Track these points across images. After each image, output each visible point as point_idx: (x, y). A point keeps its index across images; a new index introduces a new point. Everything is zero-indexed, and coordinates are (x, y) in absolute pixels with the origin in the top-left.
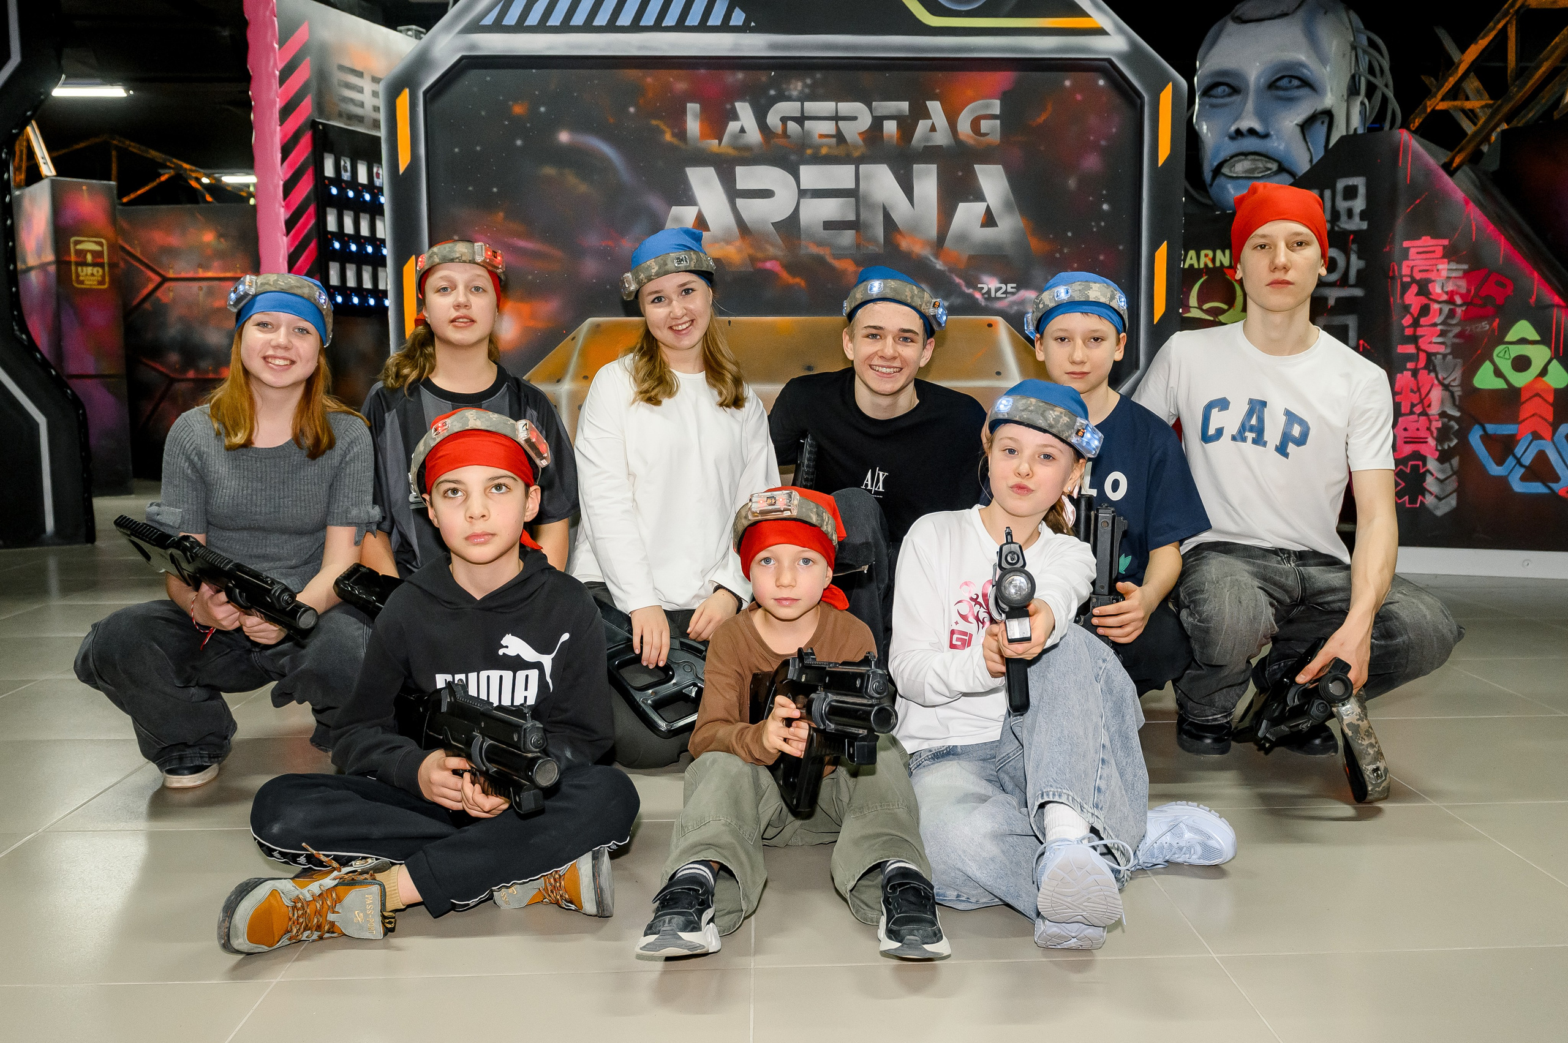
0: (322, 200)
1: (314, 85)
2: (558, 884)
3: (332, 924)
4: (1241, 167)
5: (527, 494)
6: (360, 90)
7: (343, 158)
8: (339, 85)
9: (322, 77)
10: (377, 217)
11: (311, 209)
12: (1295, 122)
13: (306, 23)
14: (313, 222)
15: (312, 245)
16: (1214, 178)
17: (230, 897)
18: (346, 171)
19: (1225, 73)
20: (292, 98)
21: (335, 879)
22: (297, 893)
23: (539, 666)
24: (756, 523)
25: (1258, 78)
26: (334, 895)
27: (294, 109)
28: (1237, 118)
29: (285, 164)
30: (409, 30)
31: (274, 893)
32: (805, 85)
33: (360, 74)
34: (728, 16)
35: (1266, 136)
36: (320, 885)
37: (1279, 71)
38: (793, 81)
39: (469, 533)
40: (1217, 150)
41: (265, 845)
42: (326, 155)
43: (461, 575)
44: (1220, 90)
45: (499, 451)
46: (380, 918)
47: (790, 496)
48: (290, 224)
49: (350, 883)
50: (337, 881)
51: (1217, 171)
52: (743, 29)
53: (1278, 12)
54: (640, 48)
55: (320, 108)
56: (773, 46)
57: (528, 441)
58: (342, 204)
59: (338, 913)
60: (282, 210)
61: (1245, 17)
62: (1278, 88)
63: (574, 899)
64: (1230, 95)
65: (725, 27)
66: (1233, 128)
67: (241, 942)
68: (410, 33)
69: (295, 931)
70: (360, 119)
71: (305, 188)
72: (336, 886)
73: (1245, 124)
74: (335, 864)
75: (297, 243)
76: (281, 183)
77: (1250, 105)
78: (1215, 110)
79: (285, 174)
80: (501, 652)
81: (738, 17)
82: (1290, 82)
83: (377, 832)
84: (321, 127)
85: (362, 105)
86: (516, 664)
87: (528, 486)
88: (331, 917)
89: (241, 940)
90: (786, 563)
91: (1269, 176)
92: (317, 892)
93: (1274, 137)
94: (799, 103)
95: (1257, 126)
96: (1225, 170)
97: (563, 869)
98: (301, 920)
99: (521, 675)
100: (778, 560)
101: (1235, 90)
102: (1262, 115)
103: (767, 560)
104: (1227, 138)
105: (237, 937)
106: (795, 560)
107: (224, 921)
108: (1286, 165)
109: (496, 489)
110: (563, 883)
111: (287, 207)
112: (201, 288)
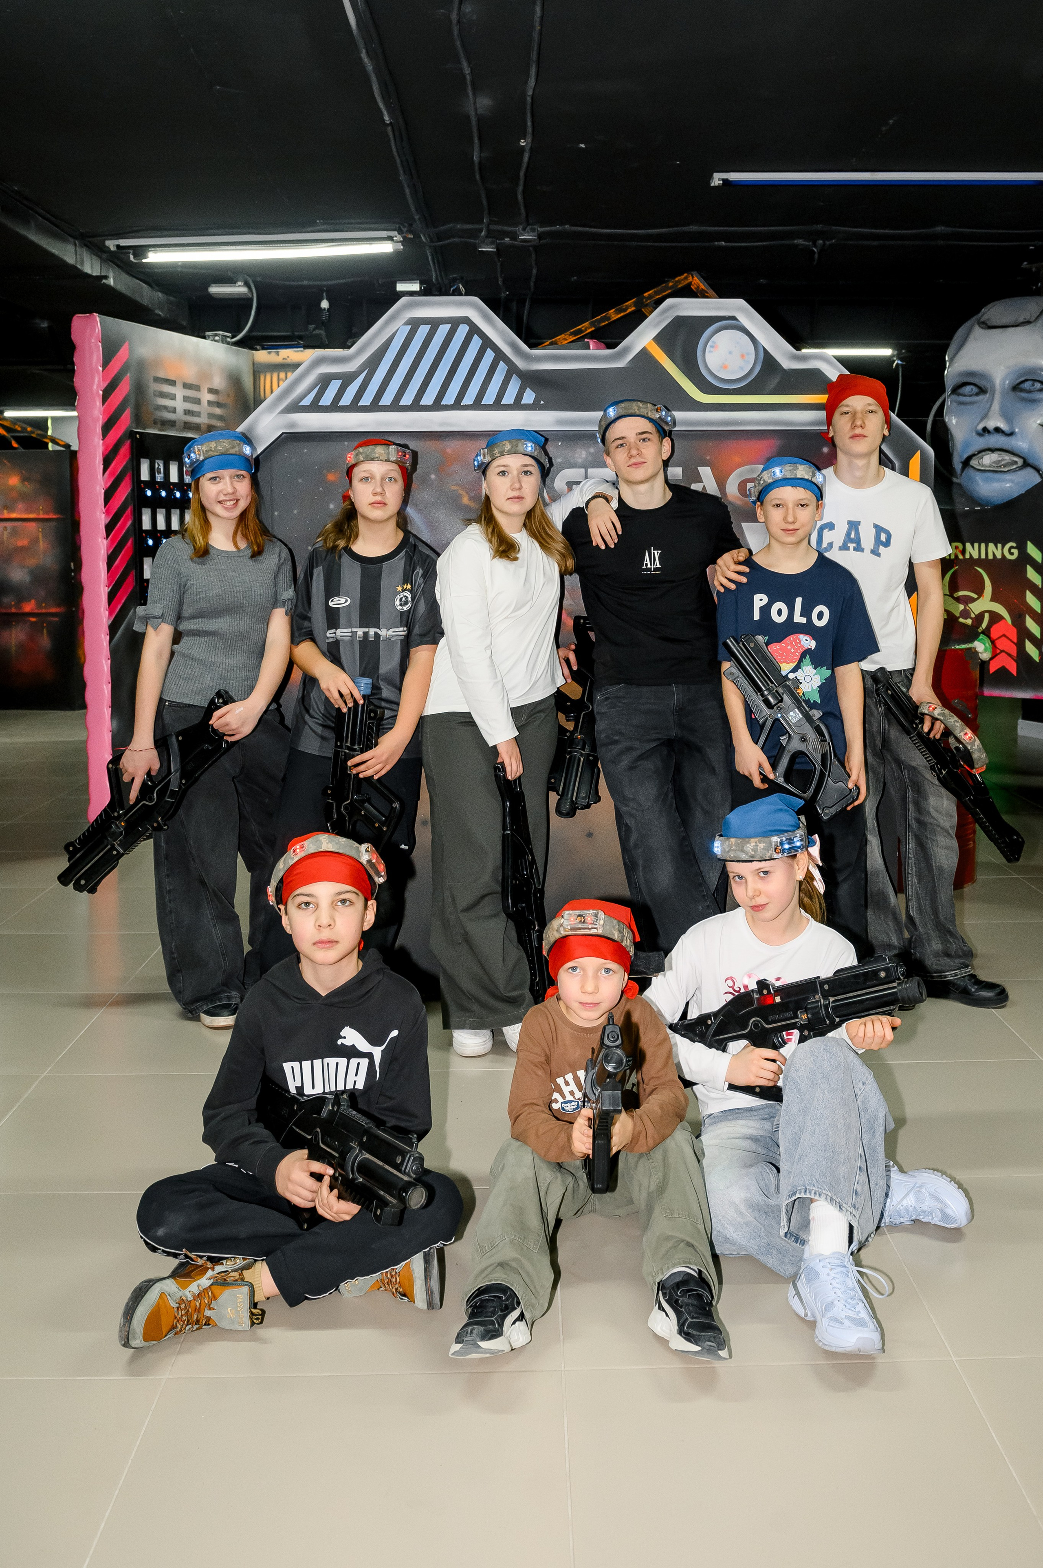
0: (139, 501)
1: (132, 400)
2: (394, 1280)
3: (209, 1319)
4: (988, 459)
5: (366, 907)
6: (173, 397)
7: (157, 461)
8: (155, 395)
9: (140, 389)
10: (186, 511)
11: (129, 510)
12: (1038, 422)
13: (127, 343)
14: (130, 523)
15: (130, 543)
16: (963, 469)
17: (128, 1303)
18: (159, 473)
19: (972, 374)
20: (114, 413)
21: (210, 1279)
22: (180, 1294)
23: (370, 1056)
24: (566, 937)
25: (1004, 380)
26: (210, 1293)
27: (115, 423)
28: (985, 416)
29: (107, 473)
30: (216, 335)
31: (162, 1295)
32: (589, 453)
33: (172, 383)
34: (519, 396)
35: (1011, 434)
36: (199, 1286)
37: (1024, 374)
38: (578, 450)
39: (316, 939)
40: (967, 445)
41: (150, 1244)
42: (142, 460)
43: (309, 975)
44: (968, 389)
45: (345, 870)
46: (249, 1314)
47: (596, 915)
48: (109, 528)
49: (222, 1282)
50: (212, 1281)
51: (966, 463)
52: (534, 406)
53: (1022, 320)
54: (441, 425)
55: (138, 419)
56: (560, 422)
57: (369, 861)
58: (155, 504)
59: (214, 1309)
60: (103, 516)
61: (989, 324)
62: (1022, 390)
63: (408, 1292)
64: (977, 394)
65: (517, 405)
66: (980, 427)
67: (137, 1341)
68: (217, 338)
69: (179, 1327)
70: (172, 424)
71: (124, 492)
72: (212, 1285)
73: (991, 424)
74: (209, 1265)
75: (115, 544)
76: (103, 491)
77: (996, 406)
78: (963, 407)
79: (106, 483)
80: (339, 1042)
81: (529, 397)
82: (1033, 385)
83: (243, 1231)
84: (138, 436)
85: (174, 410)
86: (351, 1052)
87: (366, 900)
88: (208, 1313)
89: (138, 1341)
90: (590, 973)
91: (1014, 471)
92: (197, 1292)
93: (1019, 436)
94: (583, 470)
95: (1002, 425)
96: (974, 462)
97: (398, 1268)
98: (184, 1318)
99: (354, 1061)
100: (583, 970)
101: (982, 391)
102: (1006, 415)
103: (574, 968)
104: (974, 434)
105: (135, 1339)
106: (598, 970)
107: (124, 1325)
108: (1030, 461)
109: (342, 903)
110: (398, 1279)
111: (107, 512)
112: (5, 528)
